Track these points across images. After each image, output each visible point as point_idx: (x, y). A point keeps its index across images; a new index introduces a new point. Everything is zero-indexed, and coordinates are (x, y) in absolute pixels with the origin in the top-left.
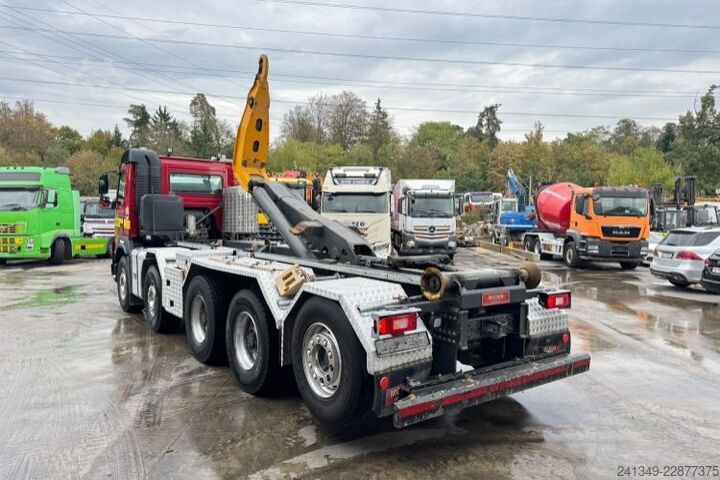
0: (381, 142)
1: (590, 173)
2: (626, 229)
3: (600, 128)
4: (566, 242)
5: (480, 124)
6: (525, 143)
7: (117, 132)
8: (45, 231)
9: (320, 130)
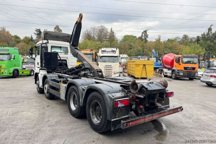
0: (112, 41)
1: (175, 51)
2: (191, 68)
3: (177, 37)
4: (172, 72)
5: (142, 36)
6: (155, 42)
7: (31, 37)
8: (10, 68)
9: (94, 37)
